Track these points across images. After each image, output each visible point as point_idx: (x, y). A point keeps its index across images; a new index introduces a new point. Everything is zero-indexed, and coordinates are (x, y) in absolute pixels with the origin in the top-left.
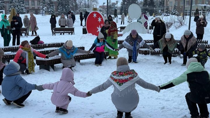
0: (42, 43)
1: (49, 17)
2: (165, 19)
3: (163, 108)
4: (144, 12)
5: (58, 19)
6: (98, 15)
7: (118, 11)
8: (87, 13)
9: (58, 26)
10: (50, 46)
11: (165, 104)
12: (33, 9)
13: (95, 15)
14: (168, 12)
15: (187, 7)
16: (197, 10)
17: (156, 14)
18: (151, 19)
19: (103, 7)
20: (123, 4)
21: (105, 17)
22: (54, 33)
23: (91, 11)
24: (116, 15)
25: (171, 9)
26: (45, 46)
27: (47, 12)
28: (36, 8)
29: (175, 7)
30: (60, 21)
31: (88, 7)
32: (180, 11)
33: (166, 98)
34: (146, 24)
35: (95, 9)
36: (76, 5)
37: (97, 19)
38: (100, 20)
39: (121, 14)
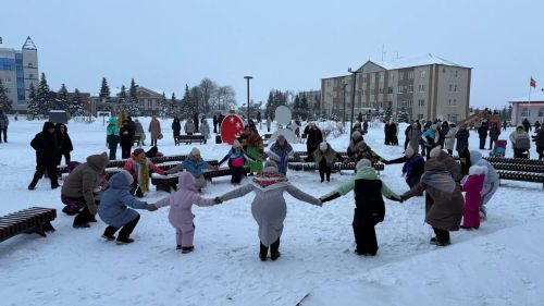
0: (161, 155)
1: (171, 121)
2: (322, 125)
3: (320, 240)
4: (295, 116)
5: (183, 124)
6: (237, 120)
7: (263, 115)
8: (221, 117)
9: (183, 133)
10: (171, 159)
11: (321, 234)
12: (150, 110)
13: (232, 120)
14: (325, 117)
15: (348, 111)
16: (360, 115)
17: (311, 119)
18: (304, 124)
19: (242, 109)
20: (269, 105)
21: (245, 123)
22: (177, 143)
23: (227, 114)
24: (259, 120)
25: (329, 113)
26: (165, 160)
27: (169, 115)
28: (154, 108)
29: (333, 110)
30: (186, 127)
31: (224, 108)
32: (340, 116)
33: (323, 227)
34: (297, 131)
35: (233, 112)
36: (208, 107)
37: (235, 124)
38: (238, 125)
39: (266, 118)
